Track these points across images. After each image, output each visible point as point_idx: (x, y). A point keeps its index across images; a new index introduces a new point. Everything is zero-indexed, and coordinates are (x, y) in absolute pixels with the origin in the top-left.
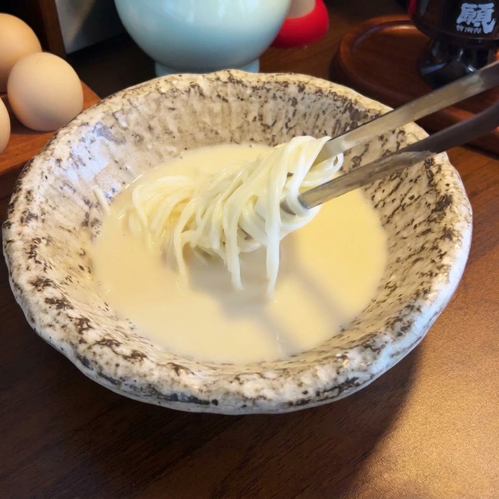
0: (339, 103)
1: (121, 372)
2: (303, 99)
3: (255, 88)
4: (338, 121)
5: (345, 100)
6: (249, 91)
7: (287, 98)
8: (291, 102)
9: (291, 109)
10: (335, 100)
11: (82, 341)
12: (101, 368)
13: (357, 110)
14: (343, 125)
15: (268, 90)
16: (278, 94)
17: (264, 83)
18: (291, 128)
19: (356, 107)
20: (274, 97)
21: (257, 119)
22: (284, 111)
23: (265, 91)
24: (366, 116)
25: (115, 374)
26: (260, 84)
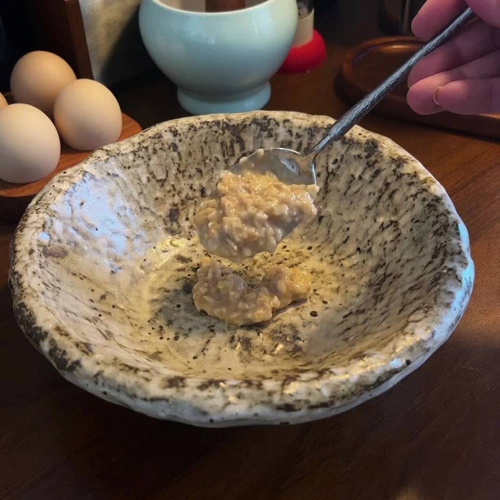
0: (215, 128)
1: (326, 393)
2: (180, 140)
3: (134, 153)
4: (222, 144)
5: (218, 123)
6: (131, 157)
7: (166, 147)
8: (172, 149)
9: (175, 154)
10: (210, 127)
11: (270, 394)
12: (307, 402)
13: (233, 126)
14: (229, 144)
15: (146, 148)
16: (158, 146)
17: (139, 143)
18: (184, 171)
19: (231, 124)
20: (155, 151)
21: (151, 179)
22: (169, 160)
23: (143, 150)
24: (245, 126)
25: (324, 397)
26: (137, 146)
